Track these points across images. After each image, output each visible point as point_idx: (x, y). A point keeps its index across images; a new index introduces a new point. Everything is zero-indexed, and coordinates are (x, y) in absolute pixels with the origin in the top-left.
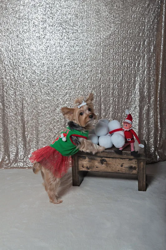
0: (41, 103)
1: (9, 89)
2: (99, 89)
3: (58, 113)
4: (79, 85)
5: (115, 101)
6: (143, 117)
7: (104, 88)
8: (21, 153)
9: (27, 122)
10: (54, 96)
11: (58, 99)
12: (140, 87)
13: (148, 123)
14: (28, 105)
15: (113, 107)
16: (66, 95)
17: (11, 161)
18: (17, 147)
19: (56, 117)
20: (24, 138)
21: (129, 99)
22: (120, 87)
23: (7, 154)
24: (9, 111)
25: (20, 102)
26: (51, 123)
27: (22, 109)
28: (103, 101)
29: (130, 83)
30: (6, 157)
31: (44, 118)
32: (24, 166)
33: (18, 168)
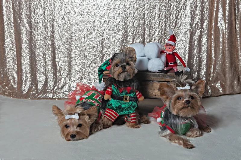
0: (74, 26)
1: (37, 8)
2: (142, 10)
3: (95, 38)
4: (119, 5)
5: (161, 24)
6: (194, 44)
7: (148, 9)
8: (51, 83)
9: (58, 47)
10: (90, 17)
11: (94, 21)
12: (192, 8)
13: (200, 52)
14: (59, 27)
15: (159, 31)
16: (104, 16)
17: (39, 92)
18: (46, 76)
19: (92, 42)
20: (54, 65)
21: (178, 23)
22: (167, 8)
23: (35, 83)
24: (37, 34)
25: (51, 24)
26: (86, 49)
27: (53, 32)
28: (147, 24)
29: (179, 4)
30: (34, 87)
31: (78, 43)
32: (53, 97)
33: (47, 98)
